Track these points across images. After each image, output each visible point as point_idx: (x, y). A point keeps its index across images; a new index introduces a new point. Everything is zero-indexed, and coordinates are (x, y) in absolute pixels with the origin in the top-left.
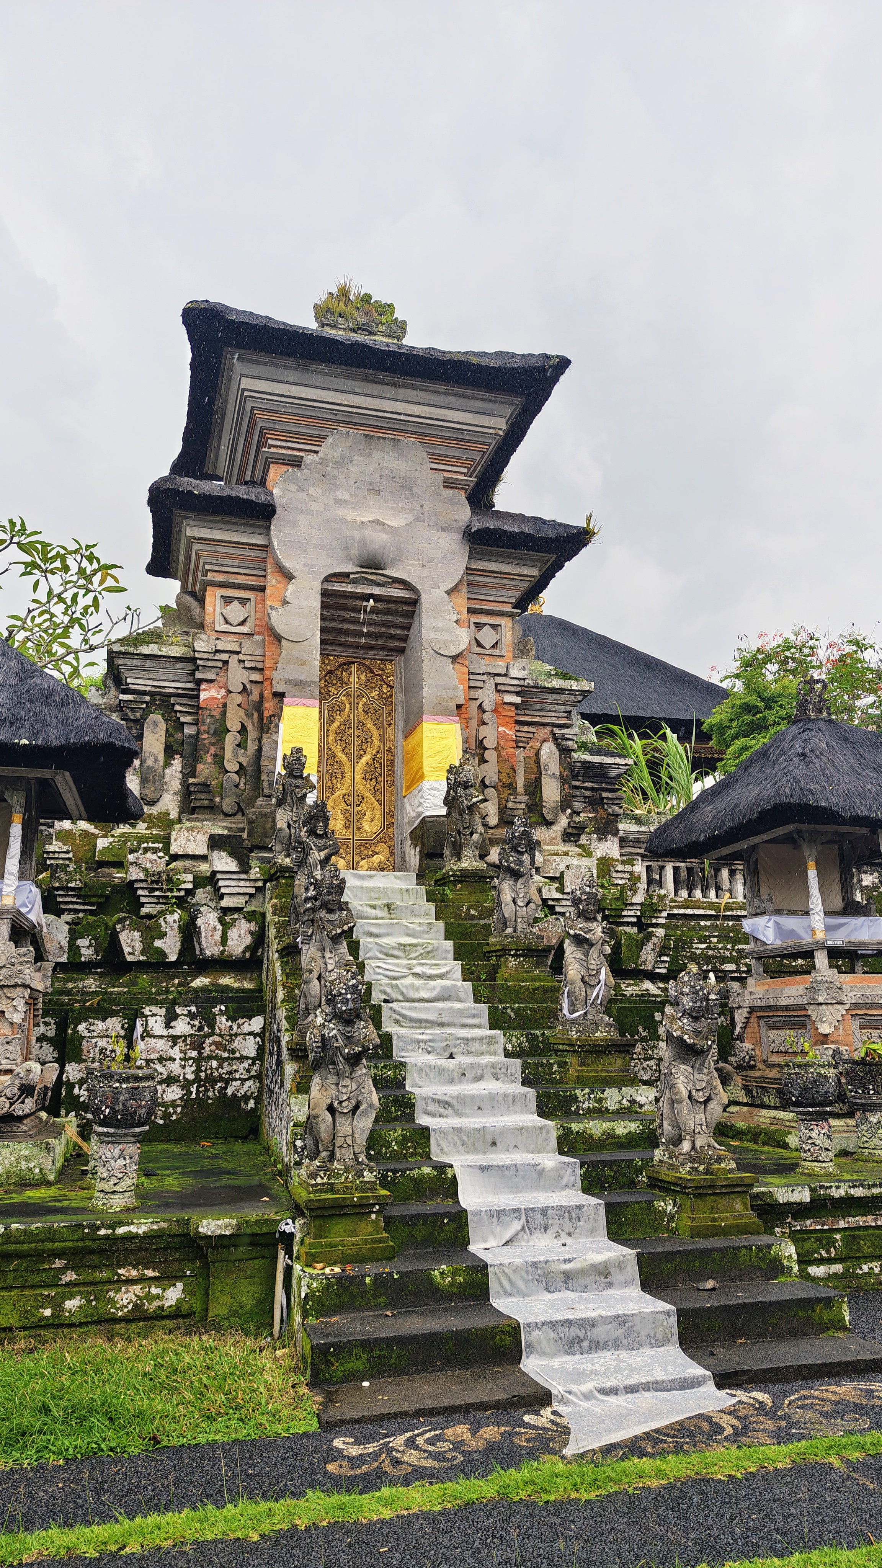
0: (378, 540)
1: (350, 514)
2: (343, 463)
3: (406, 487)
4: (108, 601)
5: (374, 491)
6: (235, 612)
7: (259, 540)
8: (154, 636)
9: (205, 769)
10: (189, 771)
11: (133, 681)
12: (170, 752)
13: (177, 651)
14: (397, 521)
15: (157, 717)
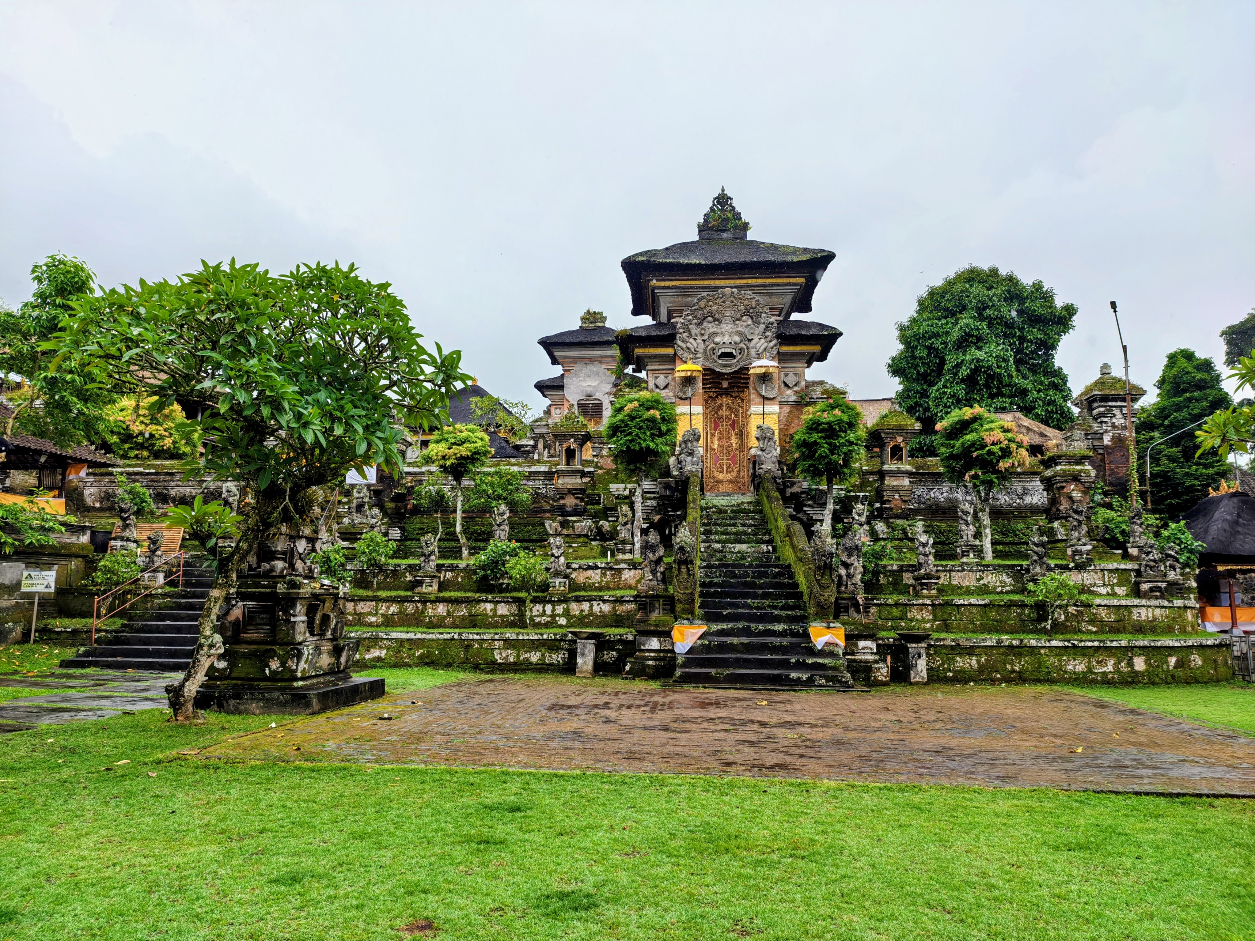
0: (589, 390)
1: (583, 384)
2: (581, 370)
3: (597, 374)
4: (528, 412)
5: (589, 376)
6: (558, 411)
7: (561, 393)
8: (540, 419)
9: (552, 452)
10: (549, 453)
11: (536, 431)
12: (545, 448)
13: (544, 423)
14: (594, 384)
15: (541, 439)
